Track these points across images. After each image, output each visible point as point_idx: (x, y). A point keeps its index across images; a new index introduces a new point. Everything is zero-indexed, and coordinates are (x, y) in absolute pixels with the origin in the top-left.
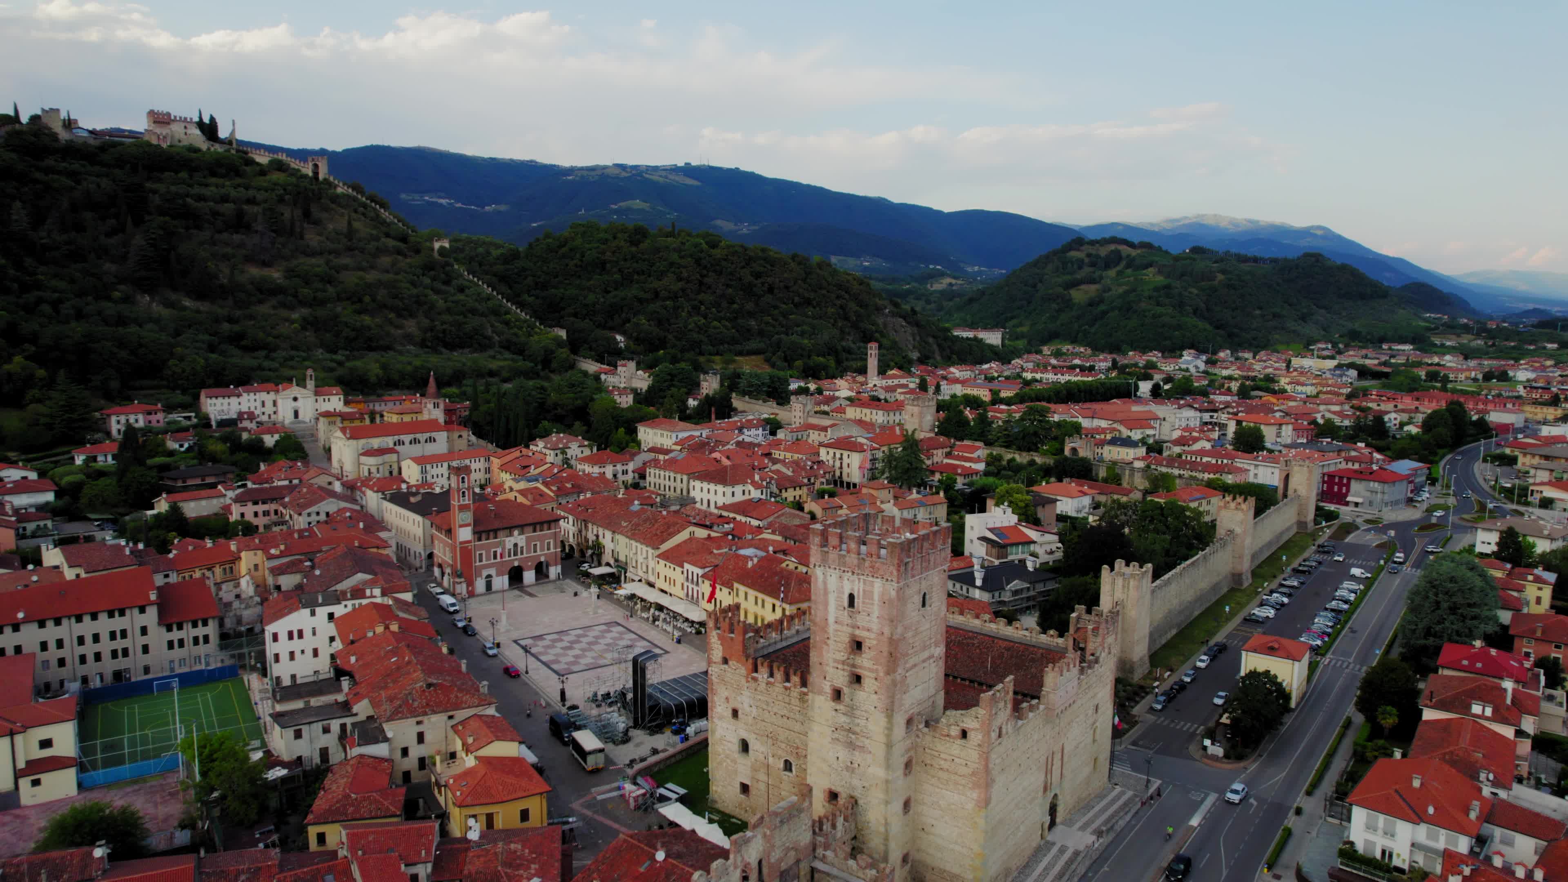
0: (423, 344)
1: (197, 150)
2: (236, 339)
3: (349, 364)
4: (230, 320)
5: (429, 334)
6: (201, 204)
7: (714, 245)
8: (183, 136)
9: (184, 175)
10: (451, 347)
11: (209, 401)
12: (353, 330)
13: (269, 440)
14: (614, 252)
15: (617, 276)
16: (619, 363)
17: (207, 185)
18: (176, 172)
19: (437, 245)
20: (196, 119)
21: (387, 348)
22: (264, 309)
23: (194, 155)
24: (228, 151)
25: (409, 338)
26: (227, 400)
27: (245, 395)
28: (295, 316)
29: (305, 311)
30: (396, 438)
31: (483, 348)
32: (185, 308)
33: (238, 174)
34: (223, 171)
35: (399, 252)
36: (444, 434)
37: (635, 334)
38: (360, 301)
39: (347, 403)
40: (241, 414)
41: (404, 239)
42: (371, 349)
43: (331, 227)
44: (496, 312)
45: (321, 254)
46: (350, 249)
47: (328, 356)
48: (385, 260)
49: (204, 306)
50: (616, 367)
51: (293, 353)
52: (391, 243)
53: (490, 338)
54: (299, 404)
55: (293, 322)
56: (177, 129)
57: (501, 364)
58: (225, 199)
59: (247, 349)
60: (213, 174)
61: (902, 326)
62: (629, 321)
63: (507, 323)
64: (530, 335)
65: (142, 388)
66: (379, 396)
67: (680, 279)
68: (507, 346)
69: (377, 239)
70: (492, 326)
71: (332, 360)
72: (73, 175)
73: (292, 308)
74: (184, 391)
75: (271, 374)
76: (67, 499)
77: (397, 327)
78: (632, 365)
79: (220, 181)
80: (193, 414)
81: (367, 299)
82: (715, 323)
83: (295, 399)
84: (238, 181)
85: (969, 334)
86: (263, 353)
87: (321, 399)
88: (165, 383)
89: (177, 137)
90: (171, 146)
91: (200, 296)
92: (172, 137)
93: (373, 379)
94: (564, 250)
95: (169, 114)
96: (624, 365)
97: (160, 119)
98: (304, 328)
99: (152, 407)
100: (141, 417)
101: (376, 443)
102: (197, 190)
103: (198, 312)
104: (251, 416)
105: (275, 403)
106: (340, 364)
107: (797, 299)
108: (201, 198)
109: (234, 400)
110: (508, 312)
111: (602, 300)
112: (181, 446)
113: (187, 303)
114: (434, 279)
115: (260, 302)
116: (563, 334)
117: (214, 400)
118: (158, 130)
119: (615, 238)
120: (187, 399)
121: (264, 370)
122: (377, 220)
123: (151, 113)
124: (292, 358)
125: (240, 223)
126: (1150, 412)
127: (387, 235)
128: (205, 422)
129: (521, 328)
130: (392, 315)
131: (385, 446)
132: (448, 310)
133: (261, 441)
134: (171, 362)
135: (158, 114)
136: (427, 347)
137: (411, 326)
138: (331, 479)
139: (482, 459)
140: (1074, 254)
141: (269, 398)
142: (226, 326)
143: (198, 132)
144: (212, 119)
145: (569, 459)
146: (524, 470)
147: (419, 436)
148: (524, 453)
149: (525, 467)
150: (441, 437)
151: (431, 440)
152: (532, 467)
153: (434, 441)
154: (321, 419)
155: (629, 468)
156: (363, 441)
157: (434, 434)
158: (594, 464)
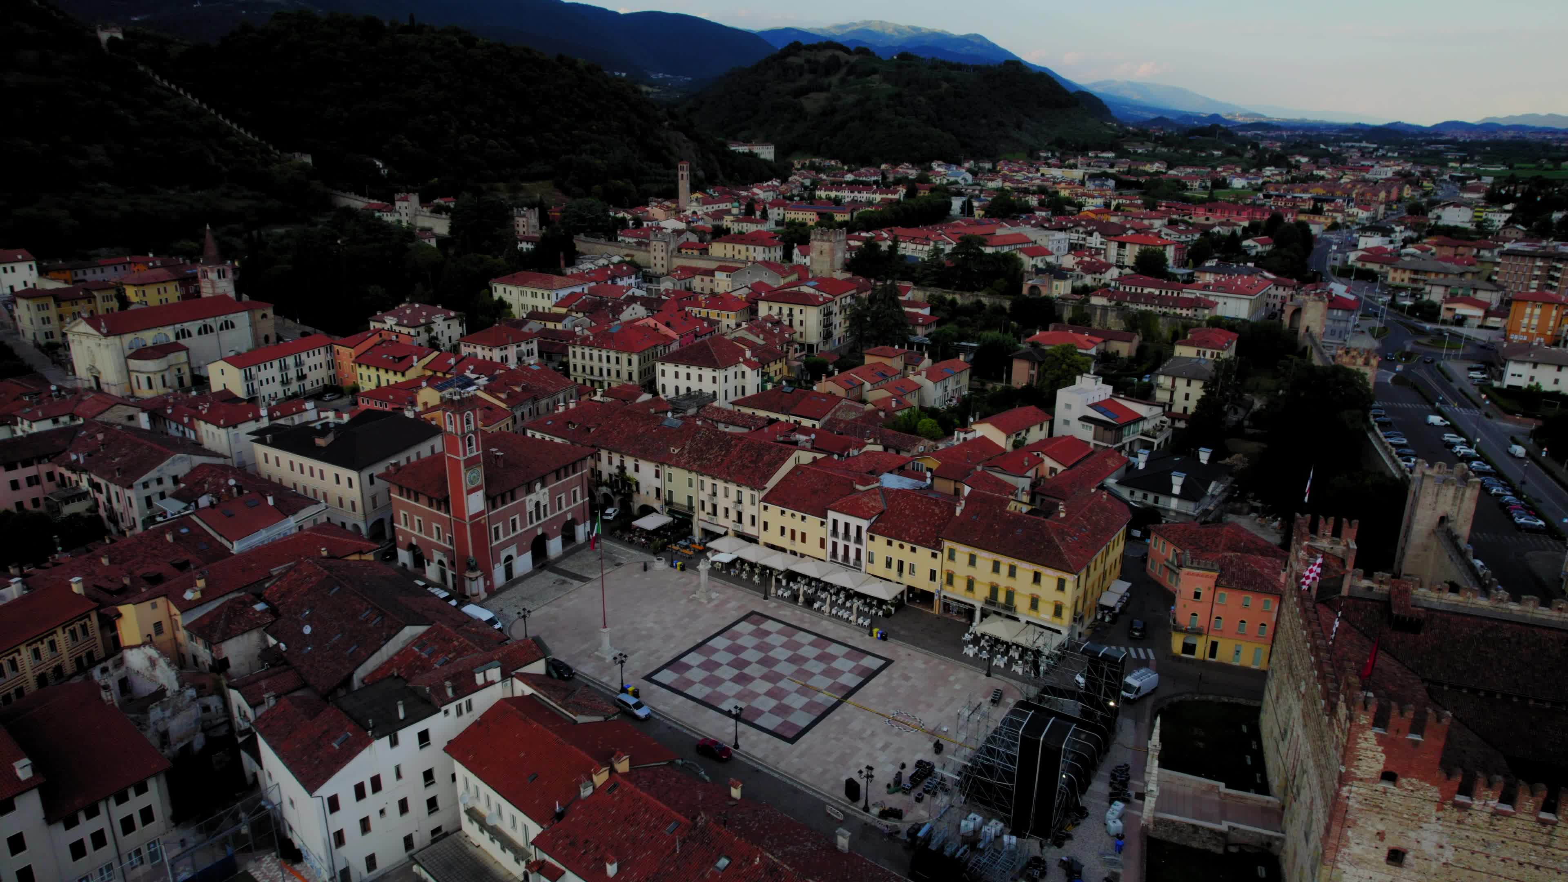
16: (397, 196)
30: (178, 327)
36: (245, 315)
50: (392, 201)
61: (684, 141)
62: (386, 141)
78: (414, 199)
85: (745, 149)
87: (0, 269)
96: (405, 199)
101: (149, 337)
107: (577, 111)
116: (308, 159)
126: (1020, 235)
131: (162, 340)
138: (131, 411)
139: (322, 350)
140: (791, 59)
145: (436, 338)
146: (400, 363)
147: (210, 321)
148: (385, 337)
149: (401, 359)
150: (242, 319)
151: (228, 325)
152: (415, 358)
153: (233, 326)
154: (22, 303)
155: (535, 346)
156: (128, 338)
157: (231, 317)
158: (492, 346)
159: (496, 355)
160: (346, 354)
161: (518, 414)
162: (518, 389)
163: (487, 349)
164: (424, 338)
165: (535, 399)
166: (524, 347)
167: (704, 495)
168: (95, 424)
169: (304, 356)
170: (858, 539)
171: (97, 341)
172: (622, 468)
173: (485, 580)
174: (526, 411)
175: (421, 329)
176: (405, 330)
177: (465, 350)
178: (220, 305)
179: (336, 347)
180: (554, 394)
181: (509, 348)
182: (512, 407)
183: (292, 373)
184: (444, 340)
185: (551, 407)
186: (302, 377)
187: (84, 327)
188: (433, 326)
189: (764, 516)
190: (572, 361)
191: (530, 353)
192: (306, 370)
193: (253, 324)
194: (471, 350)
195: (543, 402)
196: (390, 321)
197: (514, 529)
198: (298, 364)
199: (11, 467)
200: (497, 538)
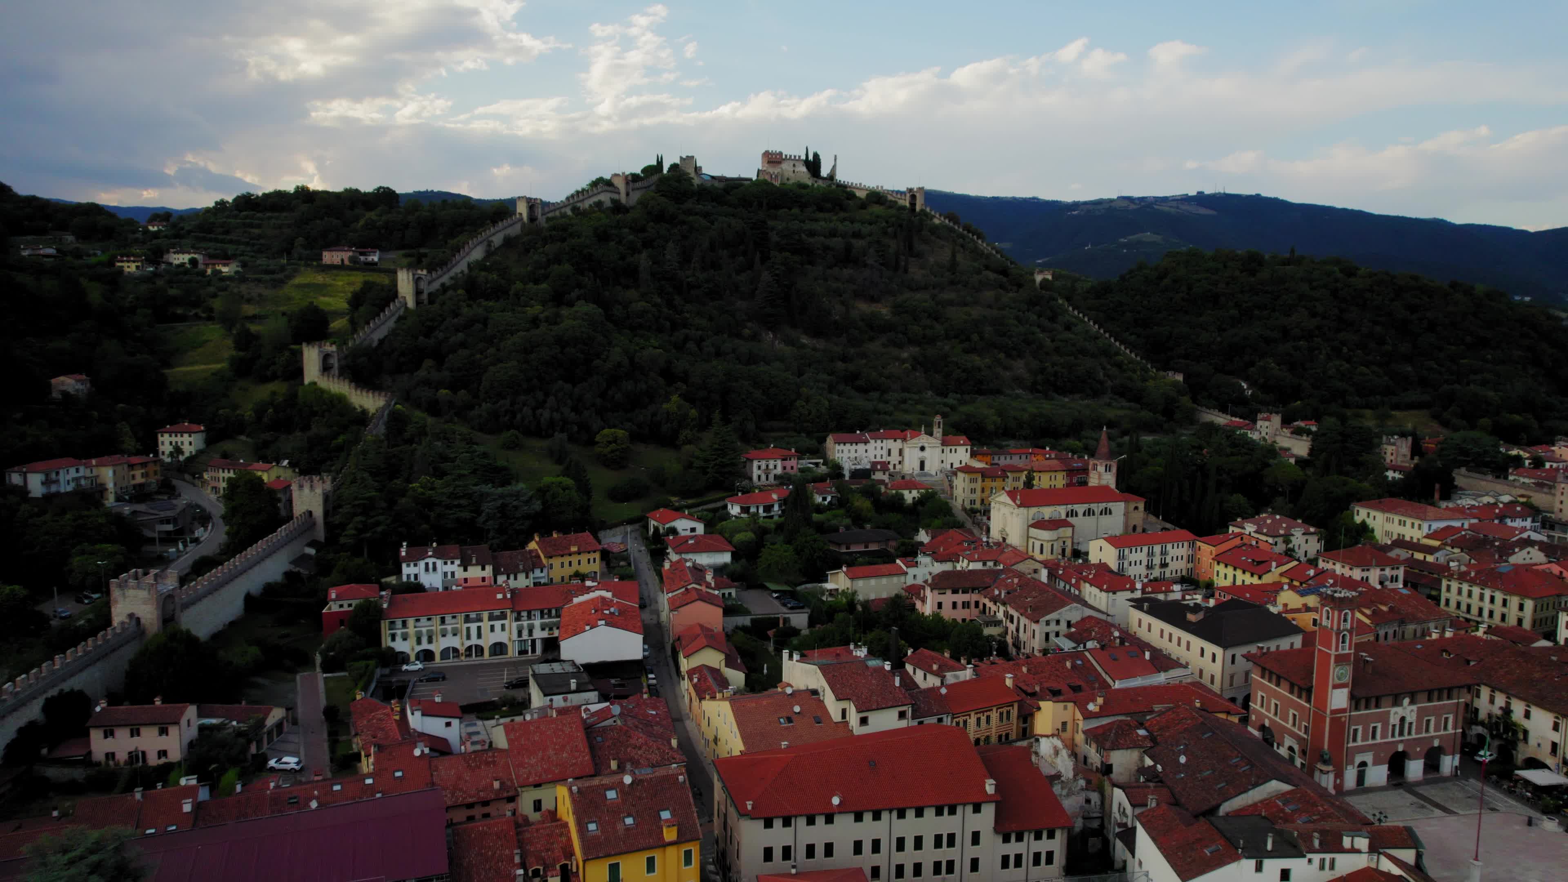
0: (1033, 388)
1: (804, 186)
2: (851, 379)
3: (964, 409)
4: (844, 359)
5: (1040, 378)
6: (811, 240)
7: (1350, 272)
8: (791, 174)
9: (796, 211)
10: (1062, 391)
11: (837, 447)
12: (964, 371)
13: (910, 496)
14: (1228, 284)
15: (1233, 312)
17: (816, 220)
18: (790, 209)
19: (1039, 278)
20: (803, 157)
21: (999, 392)
22: (875, 347)
23: (804, 191)
24: (830, 186)
25: (1018, 381)
26: (854, 447)
27: (872, 441)
28: (905, 355)
29: (914, 350)
30: (1070, 507)
31: (1096, 394)
32: (803, 346)
33: (842, 208)
34: (829, 205)
35: (1002, 287)
36: (1121, 506)
37: (1262, 381)
38: (968, 339)
39: (973, 455)
40: (874, 464)
41: (1004, 272)
42: (981, 392)
43: (932, 260)
44: (1107, 353)
45: (925, 288)
46: (952, 283)
47: (939, 399)
48: (988, 295)
49: (821, 344)
50: (1254, 421)
51: (906, 395)
52: (992, 276)
53: (1101, 383)
54: (926, 454)
55: (904, 361)
56: (786, 167)
57: (1121, 413)
58: (833, 234)
59: (864, 390)
60: (821, 209)
62: (1252, 364)
63: (1119, 365)
64: (1144, 380)
65: (772, 430)
66: (1001, 447)
67: (1314, 315)
68: (1122, 392)
69: (979, 272)
70: (1104, 368)
71: (945, 405)
72: (706, 215)
73: (900, 346)
74: (809, 434)
75: (887, 418)
77: (1006, 368)
79: (827, 215)
80: (821, 461)
81: (975, 337)
82: (1363, 369)
83: (922, 449)
84: (842, 215)
86: (875, 395)
87: (947, 449)
88: (792, 425)
89: (786, 175)
90: (782, 184)
91: (816, 333)
92: (782, 175)
93: (991, 427)
94: (1166, 281)
95: (781, 154)
97: (773, 159)
98: (914, 368)
99: (786, 452)
100: (779, 463)
101: (1047, 512)
102: (808, 226)
103: (814, 349)
104: (884, 466)
105: (901, 452)
106: (953, 408)
107: (1468, 339)
108: (812, 234)
109: (861, 447)
110: (1117, 353)
111: (1219, 339)
112: (824, 499)
113: (805, 340)
114: (1040, 316)
115: (872, 339)
116: (1180, 378)
117: (842, 447)
118: (771, 170)
119: (1225, 267)
120: (813, 443)
121: (879, 413)
122: (977, 253)
123: (766, 154)
124: (904, 401)
125: (848, 258)
127: (987, 268)
128: (836, 470)
129: (1134, 371)
130: (1002, 356)
131: (1058, 518)
132: (1057, 350)
133: (902, 497)
134: (799, 403)
135: (772, 154)
136: (1038, 391)
137: (1020, 367)
138: (1037, 566)
139: (1186, 544)
141: (894, 445)
142: (840, 365)
143: (804, 169)
144: (816, 156)
145: (1293, 550)
146: (1259, 566)
147: (1093, 506)
148: (1245, 541)
149: (1259, 563)
150: (1118, 508)
151: (1107, 512)
152: (1274, 564)
153: (1110, 513)
154: (960, 475)
155: (1401, 573)
156: (1032, 511)
157: (1110, 505)
158: (1354, 565)
159: (1357, 574)
160: (1206, 550)
161: (1382, 633)
162: (1385, 608)
163: (1347, 568)
164: (1281, 548)
165: (1402, 622)
166: (1388, 572)
168: (1013, 571)
169: (1167, 546)
171: (1012, 510)
172: (1507, 711)
174: (1391, 632)
175: (1280, 540)
176: (1264, 538)
177: (1321, 564)
178: (1102, 494)
179: (1199, 544)
180: (1424, 621)
181: (1372, 571)
182: (1377, 625)
183: (1157, 561)
184: (1300, 554)
185: (1419, 634)
186: (1164, 565)
187: (1004, 498)
188: (1292, 538)
190: (1444, 595)
191: (1394, 579)
192: (1168, 560)
193: (1128, 515)
194: (1329, 566)
195: (1411, 628)
196: (1250, 528)
197: (1374, 737)
198: (1164, 553)
199: (955, 592)
200: (1355, 740)
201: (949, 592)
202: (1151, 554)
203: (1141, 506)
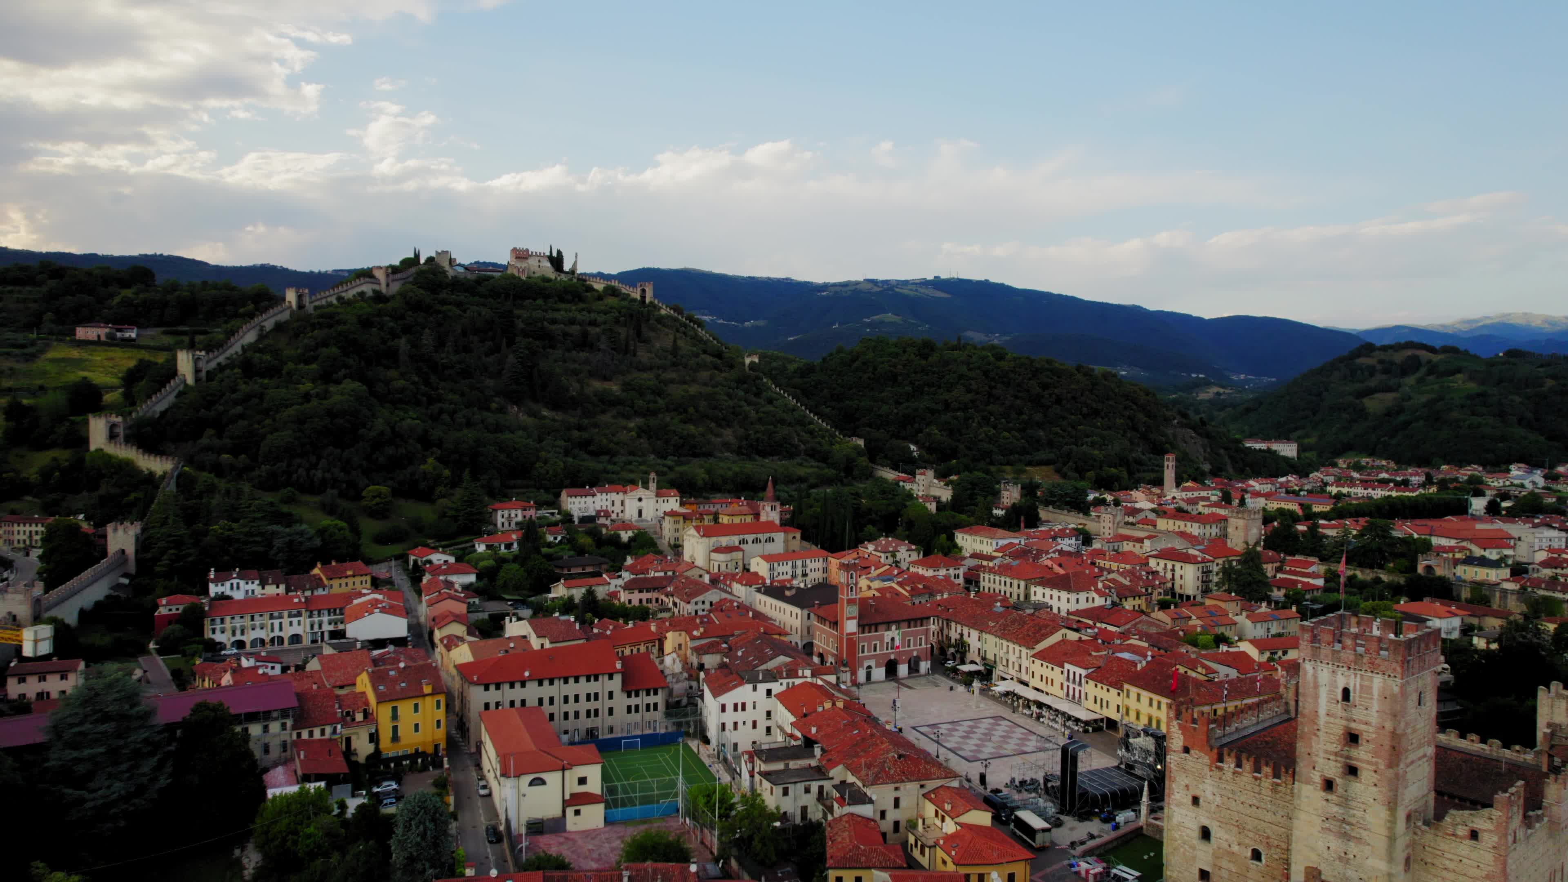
0: (739, 452)
2: (585, 444)
3: (678, 469)
4: (579, 428)
5: (744, 444)
10: (764, 454)
11: (570, 500)
12: (681, 437)
13: (626, 536)
15: (908, 389)
16: (917, 472)
19: (748, 361)
21: (710, 455)
22: (606, 418)
25: (727, 446)
26: (583, 499)
27: (599, 495)
28: (632, 425)
29: (640, 421)
31: (791, 455)
32: (543, 417)
35: (716, 369)
36: (782, 535)
37: (928, 444)
38: (685, 411)
40: (597, 512)
42: (694, 455)
43: (657, 345)
44: (802, 422)
45: (651, 370)
46: (674, 367)
47: (659, 461)
48: (705, 375)
49: (560, 416)
50: (915, 476)
51: (632, 458)
52: (709, 360)
53: (796, 447)
54: (643, 504)
55: (630, 430)
57: (808, 470)
59: (593, 453)
61: (1192, 437)
62: (921, 431)
63: (811, 433)
64: (831, 444)
65: (518, 487)
66: (708, 498)
68: (812, 454)
69: (697, 359)
70: (798, 435)
71: (664, 465)
73: (629, 418)
74: (547, 490)
76: (485, 580)
77: (717, 436)
78: (931, 474)
80: (556, 511)
81: (691, 410)
82: (1005, 435)
83: (640, 500)
85: (1263, 446)
86: (605, 458)
87: (660, 500)
88: (534, 483)
91: (555, 406)
93: (700, 483)
94: (857, 364)
96: (922, 475)
98: (639, 436)
99: (527, 504)
100: (520, 513)
101: (725, 541)
103: (553, 420)
104: (606, 514)
105: (622, 503)
106: (670, 468)
109: (589, 499)
110: (811, 422)
111: (895, 411)
112: (555, 538)
113: (545, 413)
114: (746, 392)
115: (603, 412)
116: (861, 442)
117: (573, 499)
120: (550, 497)
121: (607, 473)
124: (630, 463)
127: (705, 355)
128: (568, 518)
129: (823, 437)
130: (712, 425)
132: (760, 420)
133: (618, 537)
134: (538, 464)
136: (743, 454)
137: (728, 434)
139: (821, 559)
141: (617, 497)
142: (575, 433)
145: (899, 562)
147: (761, 536)
148: (863, 555)
150: (780, 537)
151: (771, 539)
153: (773, 541)
154: (667, 518)
155: (961, 572)
156: (714, 539)
157: (774, 535)
160: (834, 562)
164: (890, 561)
166: (952, 571)
167: (1002, 653)
168: (684, 576)
169: (808, 561)
170: (1080, 684)
171: (699, 539)
172: (962, 635)
173: (852, 675)
175: (889, 555)
176: (876, 553)
178: (769, 528)
179: (831, 557)
183: (799, 572)
184: (905, 564)
186: (805, 575)
187: (693, 532)
188: (897, 553)
189: (1033, 668)
191: (956, 577)
192: (808, 571)
193: (786, 542)
196: (871, 547)
197: (875, 650)
198: (804, 566)
199: (640, 591)
200: (863, 652)
201: (636, 592)
202: (794, 566)
203: (798, 535)
